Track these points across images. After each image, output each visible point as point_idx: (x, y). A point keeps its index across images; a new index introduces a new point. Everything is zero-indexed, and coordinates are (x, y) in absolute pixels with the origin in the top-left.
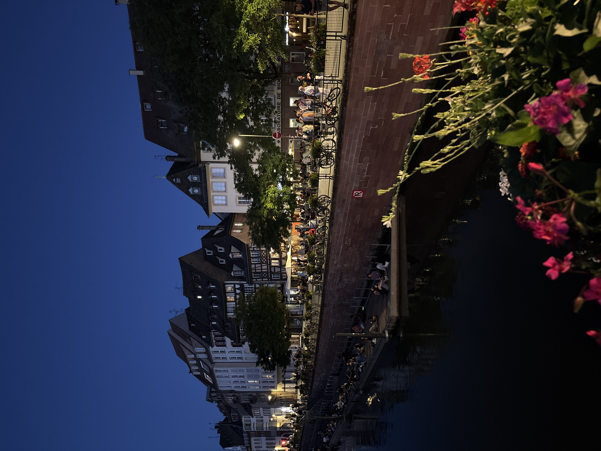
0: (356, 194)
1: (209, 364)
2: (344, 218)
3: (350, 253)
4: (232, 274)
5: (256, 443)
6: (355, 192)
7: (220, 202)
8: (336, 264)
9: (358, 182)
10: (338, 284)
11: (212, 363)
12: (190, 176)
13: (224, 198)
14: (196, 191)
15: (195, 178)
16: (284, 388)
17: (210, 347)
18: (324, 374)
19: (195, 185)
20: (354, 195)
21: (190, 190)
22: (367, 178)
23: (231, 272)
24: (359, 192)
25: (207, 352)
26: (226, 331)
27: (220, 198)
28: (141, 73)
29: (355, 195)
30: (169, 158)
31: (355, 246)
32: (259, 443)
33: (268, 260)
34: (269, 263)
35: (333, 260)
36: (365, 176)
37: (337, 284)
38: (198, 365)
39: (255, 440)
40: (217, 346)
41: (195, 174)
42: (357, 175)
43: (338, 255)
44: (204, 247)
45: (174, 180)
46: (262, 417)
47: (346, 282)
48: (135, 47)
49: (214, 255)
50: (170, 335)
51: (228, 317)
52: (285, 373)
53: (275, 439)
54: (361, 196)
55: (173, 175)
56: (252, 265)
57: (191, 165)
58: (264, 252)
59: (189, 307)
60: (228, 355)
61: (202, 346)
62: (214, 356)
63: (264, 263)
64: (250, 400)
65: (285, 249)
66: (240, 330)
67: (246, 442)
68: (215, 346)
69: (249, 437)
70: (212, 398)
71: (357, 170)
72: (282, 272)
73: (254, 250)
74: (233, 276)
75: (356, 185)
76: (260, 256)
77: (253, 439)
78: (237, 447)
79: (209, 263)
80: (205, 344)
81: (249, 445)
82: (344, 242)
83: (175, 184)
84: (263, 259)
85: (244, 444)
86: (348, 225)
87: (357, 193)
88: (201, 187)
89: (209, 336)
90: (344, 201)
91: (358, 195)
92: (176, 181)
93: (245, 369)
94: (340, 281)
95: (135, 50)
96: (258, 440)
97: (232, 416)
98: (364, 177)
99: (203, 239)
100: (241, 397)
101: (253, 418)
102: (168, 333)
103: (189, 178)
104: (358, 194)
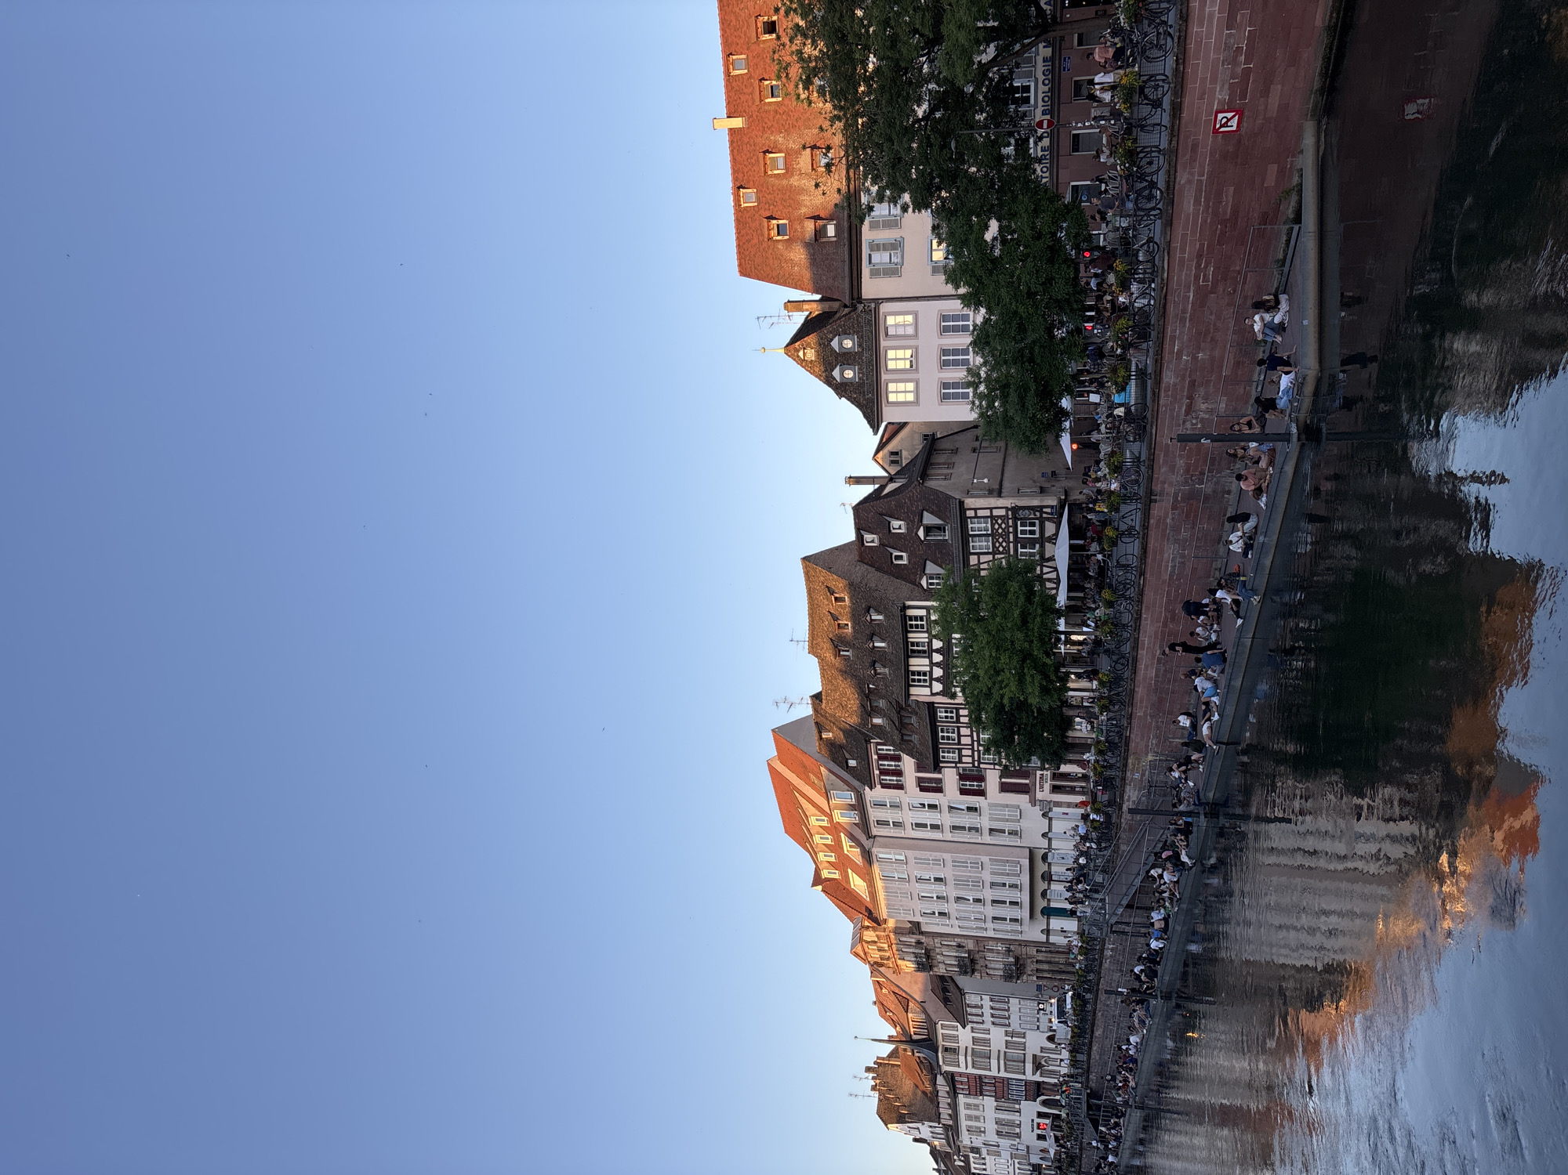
0: (1223, 122)
1: (862, 838)
2: (1197, 201)
3: (1211, 314)
4: (924, 583)
5: (969, 1118)
6: (1220, 116)
7: (901, 398)
8: (1180, 353)
9: (1227, 86)
10: (1184, 422)
11: (869, 836)
12: (837, 339)
13: (911, 386)
14: (849, 374)
15: (848, 344)
16: (1047, 932)
17: (867, 788)
18: (1150, 758)
19: (846, 359)
20: (1218, 126)
21: (836, 373)
22: (1247, 72)
23: (921, 579)
24: (1229, 115)
25: (860, 807)
26: (905, 738)
27: (901, 386)
28: (738, 123)
29: (1221, 126)
30: (792, 305)
31: (1224, 291)
32: (977, 1118)
33: (1011, 545)
34: (1012, 553)
35: (1173, 338)
36: (1242, 67)
37: (1181, 422)
38: (836, 847)
39: (968, 1106)
40: (884, 786)
41: (846, 333)
42: (1223, 65)
43: (1183, 320)
44: (860, 528)
45: (801, 354)
46: (988, 1031)
47: (1202, 415)
48: (727, 66)
49: (882, 544)
50: (772, 770)
51: (912, 698)
52: (1049, 884)
53: (1019, 1111)
54: (1234, 128)
55: (798, 343)
56: (972, 557)
57: (838, 315)
58: (1000, 521)
59: (821, 693)
60: (909, 817)
61: (847, 788)
62: (874, 814)
63: (1000, 553)
64: (959, 966)
65: (1052, 514)
66: (941, 734)
67: (945, 1112)
68: (879, 786)
69: (954, 1093)
70: (865, 945)
71: (1225, 50)
72: (1045, 576)
73: (976, 517)
74: (925, 587)
75: (1222, 95)
76: (992, 531)
77: (962, 1100)
78: (919, 1125)
79: (869, 568)
80: (856, 783)
81: (951, 1123)
82: (1197, 277)
83: (802, 362)
84: (997, 540)
85: (937, 1118)
86: (1206, 221)
87: (1225, 120)
88: (859, 364)
89: (865, 758)
90: (1195, 147)
91: (1225, 125)
92: (804, 354)
93: (947, 857)
94: (1189, 410)
95: (727, 73)
96: (976, 1107)
97: (911, 1023)
98: (1239, 70)
99: (857, 509)
100: (938, 950)
101: (964, 1028)
102: (769, 764)
103: (835, 344)
104: (1229, 120)
